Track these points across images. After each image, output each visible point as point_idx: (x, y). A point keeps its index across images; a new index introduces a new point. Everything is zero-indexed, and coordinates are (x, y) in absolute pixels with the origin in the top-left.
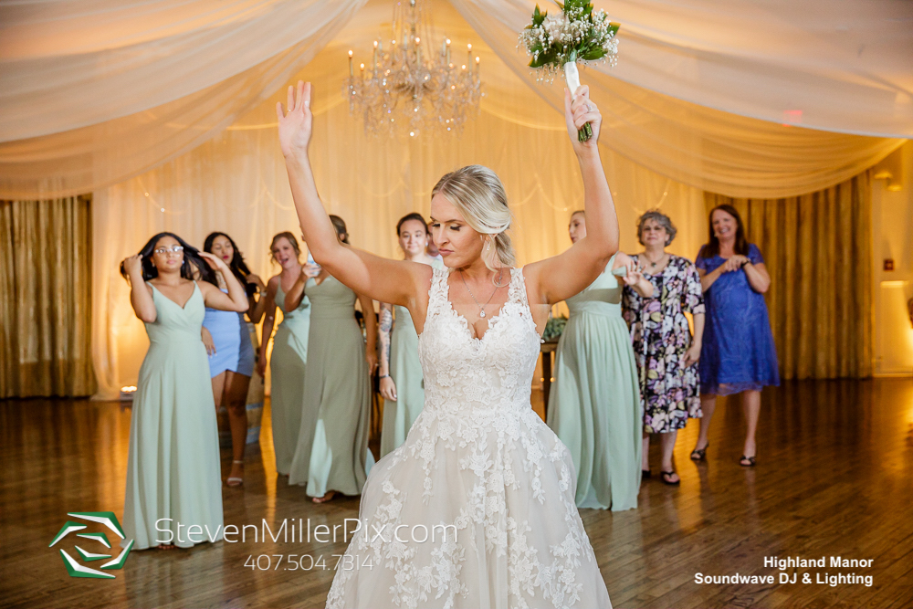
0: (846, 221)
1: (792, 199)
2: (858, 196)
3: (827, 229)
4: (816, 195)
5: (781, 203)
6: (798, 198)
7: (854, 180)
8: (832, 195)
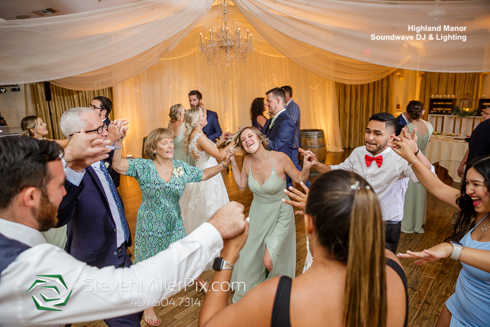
0: (385, 91)
1: (366, 84)
2: (389, 82)
3: (378, 94)
4: (374, 83)
5: (362, 86)
6: (369, 84)
7: (388, 77)
8: (380, 82)
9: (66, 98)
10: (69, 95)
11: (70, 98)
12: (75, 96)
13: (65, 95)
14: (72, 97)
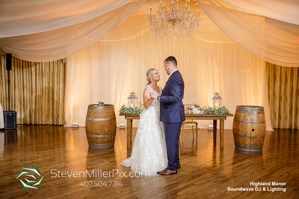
9: (24, 70)
10: (28, 67)
11: (29, 71)
12: (33, 68)
13: (24, 67)
14: (30, 68)
